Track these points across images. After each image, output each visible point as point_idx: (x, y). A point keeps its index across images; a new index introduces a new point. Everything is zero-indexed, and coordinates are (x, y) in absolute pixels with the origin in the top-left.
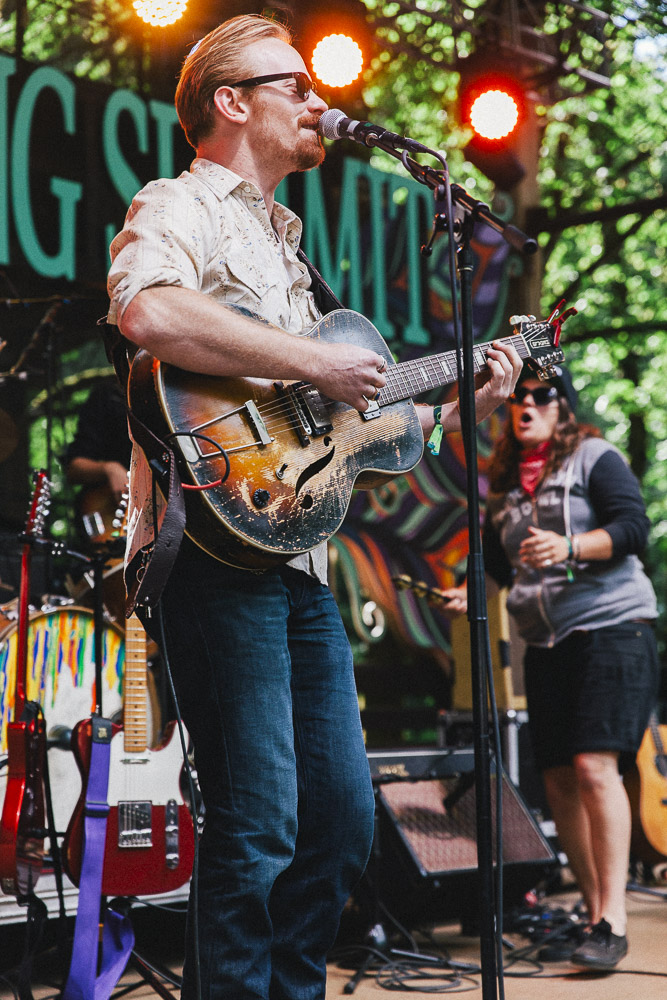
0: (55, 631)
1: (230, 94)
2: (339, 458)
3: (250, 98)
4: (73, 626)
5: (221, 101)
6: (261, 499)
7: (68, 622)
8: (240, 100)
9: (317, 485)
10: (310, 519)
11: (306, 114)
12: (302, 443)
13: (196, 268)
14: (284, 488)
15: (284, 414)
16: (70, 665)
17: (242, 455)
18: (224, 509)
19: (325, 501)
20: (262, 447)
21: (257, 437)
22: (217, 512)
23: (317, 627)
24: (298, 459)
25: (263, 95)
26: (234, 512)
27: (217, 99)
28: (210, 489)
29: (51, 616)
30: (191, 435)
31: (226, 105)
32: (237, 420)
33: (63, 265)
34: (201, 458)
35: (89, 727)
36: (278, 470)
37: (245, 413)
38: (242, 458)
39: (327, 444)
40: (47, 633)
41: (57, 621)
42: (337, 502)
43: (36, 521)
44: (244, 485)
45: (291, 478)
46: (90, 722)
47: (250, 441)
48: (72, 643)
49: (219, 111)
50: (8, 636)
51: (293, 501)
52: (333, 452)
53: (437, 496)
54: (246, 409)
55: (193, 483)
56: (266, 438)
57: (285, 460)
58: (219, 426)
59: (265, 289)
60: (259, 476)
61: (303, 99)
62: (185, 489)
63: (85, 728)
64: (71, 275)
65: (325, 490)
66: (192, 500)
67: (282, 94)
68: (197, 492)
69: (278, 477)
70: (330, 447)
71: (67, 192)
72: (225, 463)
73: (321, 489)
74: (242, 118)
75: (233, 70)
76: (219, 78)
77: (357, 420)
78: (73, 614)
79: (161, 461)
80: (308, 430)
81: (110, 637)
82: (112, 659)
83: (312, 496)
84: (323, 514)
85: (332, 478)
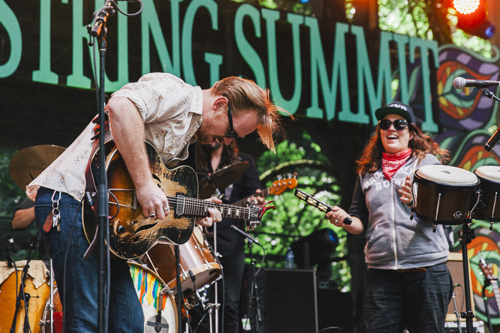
2: (157, 227)
6: (121, 230)
9: (144, 234)
10: (134, 246)
14: (131, 230)
19: (143, 242)
20: (132, 209)
21: (132, 204)
24: (143, 220)
36: (133, 221)
38: (122, 210)
42: (147, 244)
44: (117, 221)
45: (136, 227)
47: (129, 205)
51: (132, 236)
52: (156, 223)
56: (135, 206)
57: (137, 218)
58: (120, 193)
59: (167, 152)
60: (125, 221)
65: (145, 238)
69: (132, 225)
71: (214, 60)
72: (117, 209)
73: (144, 237)
81: (149, 277)
82: (150, 289)
83: (140, 237)
84: (139, 247)
85: (150, 234)
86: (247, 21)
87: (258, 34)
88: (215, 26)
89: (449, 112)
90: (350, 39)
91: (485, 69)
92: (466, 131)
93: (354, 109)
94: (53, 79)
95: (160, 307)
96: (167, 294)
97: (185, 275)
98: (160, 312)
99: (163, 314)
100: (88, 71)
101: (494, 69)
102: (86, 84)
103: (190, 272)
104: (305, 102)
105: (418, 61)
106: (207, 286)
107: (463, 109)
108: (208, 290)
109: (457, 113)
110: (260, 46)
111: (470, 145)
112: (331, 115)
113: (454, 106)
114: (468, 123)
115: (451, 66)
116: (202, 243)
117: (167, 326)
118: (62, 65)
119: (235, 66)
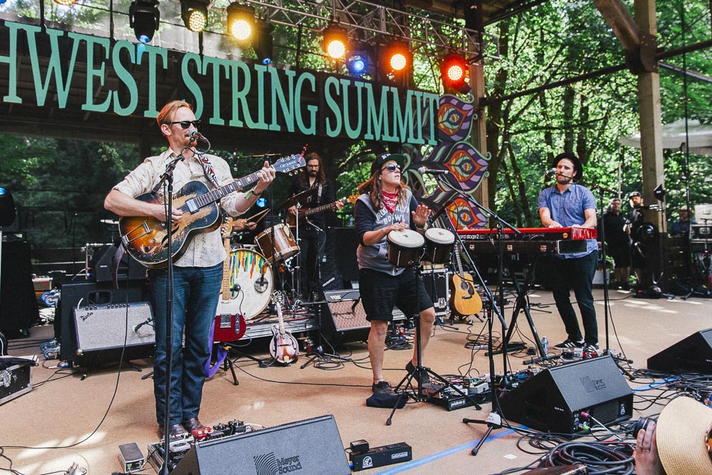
0: (237, 256)
6: (147, 249)
7: (242, 253)
14: (157, 244)
17: (142, 238)
18: (135, 255)
25: (174, 127)
33: (312, 131)
34: (129, 242)
40: (234, 256)
41: (238, 253)
44: (142, 246)
48: (243, 259)
53: (448, 190)
54: (143, 224)
58: (135, 231)
64: (314, 134)
69: (155, 241)
71: (313, 109)
74: (169, 134)
81: (257, 256)
82: (258, 263)
86: (332, 86)
87: (338, 93)
88: (314, 90)
89: (445, 132)
90: (390, 95)
91: (465, 107)
92: (455, 142)
93: (391, 134)
94: (222, 122)
95: (263, 272)
96: (267, 265)
97: (277, 254)
98: (263, 276)
99: (265, 277)
100: (241, 118)
101: (471, 107)
102: (240, 124)
103: (280, 253)
104: (364, 131)
105: (428, 104)
106: (292, 258)
107: (453, 130)
108: (292, 260)
109: (450, 132)
110: (339, 100)
111: (456, 149)
112: (378, 138)
113: (448, 128)
114: (455, 138)
115: (447, 106)
116: (288, 235)
117: (267, 283)
118: (226, 114)
119: (325, 112)
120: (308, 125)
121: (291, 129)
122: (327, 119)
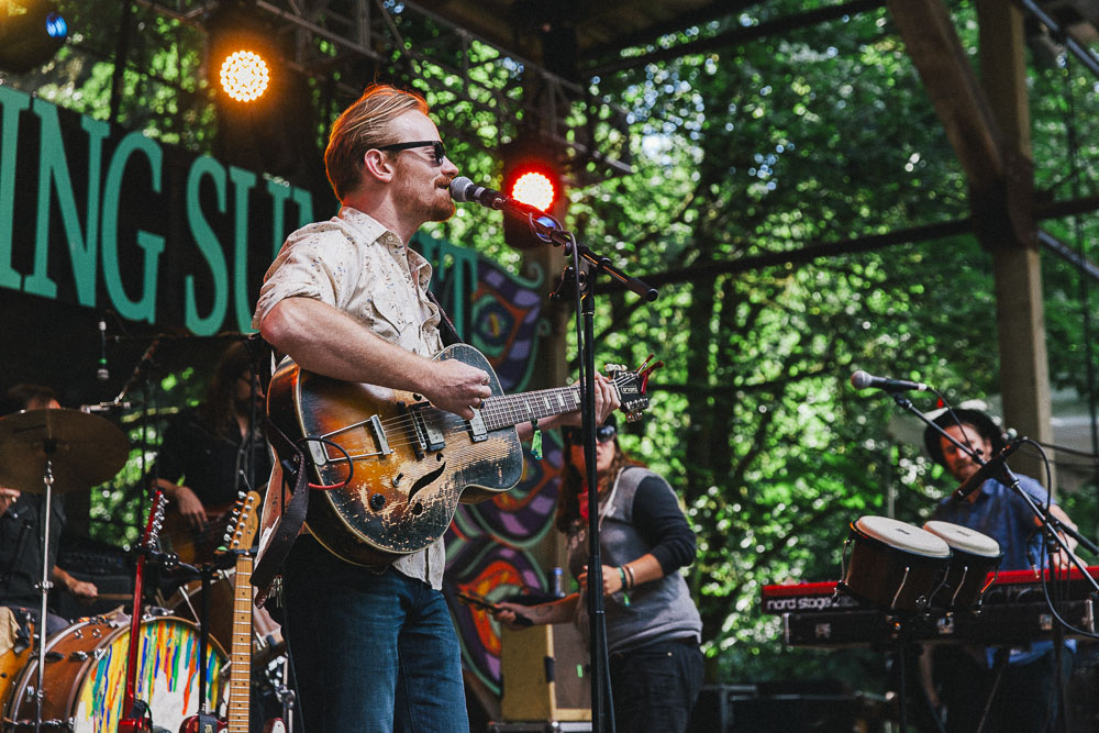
0: (153, 639)
1: (377, 156)
2: (448, 473)
3: (395, 160)
4: (170, 635)
5: (371, 161)
6: (378, 503)
7: (166, 631)
8: (386, 161)
9: (428, 494)
10: (419, 524)
11: (441, 175)
12: (418, 457)
13: (335, 294)
14: (398, 496)
15: (403, 430)
16: (165, 671)
17: (364, 463)
18: (344, 509)
19: (433, 509)
20: (382, 457)
21: (379, 448)
22: (337, 510)
23: (431, 622)
24: (413, 470)
25: (406, 159)
26: (353, 512)
27: (367, 160)
28: (333, 490)
29: (150, 625)
30: (321, 441)
31: (374, 165)
32: (362, 432)
33: (144, 310)
34: (327, 462)
35: (196, 724)
36: (395, 479)
37: (369, 426)
38: (364, 465)
39: (439, 460)
40: (146, 640)
41: (156, 629)
42: (444, 511)
43: (152, 534)
44: (364, 489)
45: (405, 486)
46: (198, 719)
47: (373, 451)
48: (169, 650)
49: (368, 169)
50: (111, 642)
51: (406, 507)
52: (443, 466)
53: (472, 532)
54: (371, 422)
55: (319, 483)
56: (386, 450)
57: (401, 470)
58: (345, 435)
59: (404, 325)
60: (378, 483)
61: (439, 164)
62: (311, 489)
63: (192, 725)
64: (152, 320)
65: (434, 500)
66: (316, 498)
67: (422, 159)
68: (321, 492)
69: (394, 485)
70: (441, 463)
71: (152, 245)
72: (348, 468)
73: (431, 499)
74: (388, 177)
75: (381, 136)
76: (369, 141)
77: (466, 441)
78: (170, 623)
79: (291, 461)
80: (424, 446)
83: (423, 504)
84: (430, 520)
85: (441, 490)
87: (222, 207)
88: (157, 186)
91: (522, 299)
101: (535, 299)
110: (223, 227)
119: (183, 259)
120: (134, 293)
121: (87, 296)
122: (190, 281)
